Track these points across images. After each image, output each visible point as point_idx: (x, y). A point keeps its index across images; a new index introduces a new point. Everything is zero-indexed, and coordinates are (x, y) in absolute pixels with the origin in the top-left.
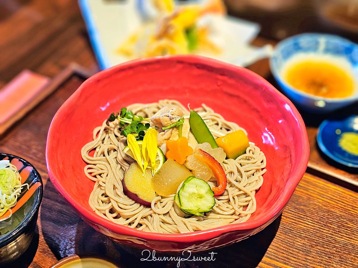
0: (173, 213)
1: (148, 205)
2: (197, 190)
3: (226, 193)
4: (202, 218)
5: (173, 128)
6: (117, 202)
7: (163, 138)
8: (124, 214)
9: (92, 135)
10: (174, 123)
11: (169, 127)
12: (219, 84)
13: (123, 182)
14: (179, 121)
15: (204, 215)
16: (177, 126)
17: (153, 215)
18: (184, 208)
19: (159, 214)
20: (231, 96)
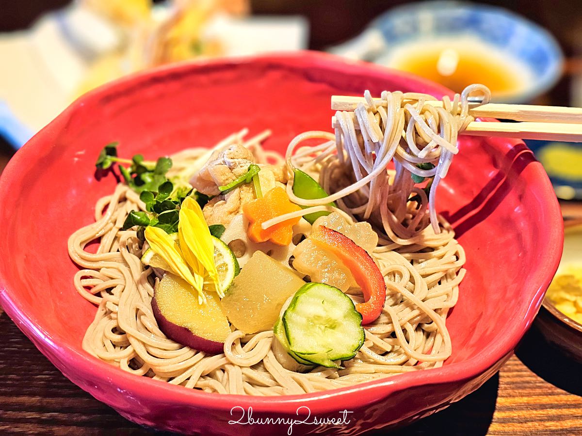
0: (272, 363)
1: (213, 349)
2: (325, 310)
3: (384, 319)
4: (336, 374)
5: (239, 186)
6: (144, 344)
7: (226, 210)
8: (161, 368)
10: (240, 175)
11: (233, 185)
13: (154, 305)
14: (249, 169)
15: (341, 366)
16: (248, 181)
17: (228, 367)
18: (297, 348)
19: (241, 367)
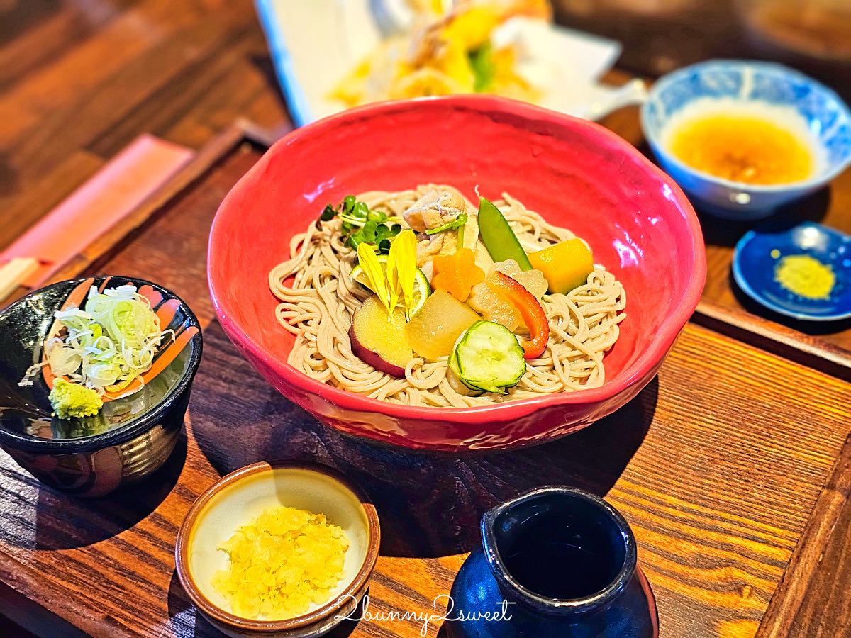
0: (445, 388)
1: (398, 374)
2: (492, 344)
3: (546, 354)
4: (500, 398)
5: (445, 232)
6: (340, 367)
7: (427, 251)
8: (353, 388)
9: (289, 249)
10: (448, 222)
11: (438, 230)
12: (536, 153)
13: (351, 333)
14: (458, 218)
15: (505, 391)
16: (454, 229)
17: (409, 390)
18: (467, 376)
19: (420, 389)
20: (560, 175)
